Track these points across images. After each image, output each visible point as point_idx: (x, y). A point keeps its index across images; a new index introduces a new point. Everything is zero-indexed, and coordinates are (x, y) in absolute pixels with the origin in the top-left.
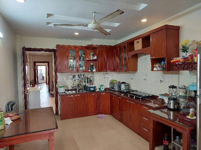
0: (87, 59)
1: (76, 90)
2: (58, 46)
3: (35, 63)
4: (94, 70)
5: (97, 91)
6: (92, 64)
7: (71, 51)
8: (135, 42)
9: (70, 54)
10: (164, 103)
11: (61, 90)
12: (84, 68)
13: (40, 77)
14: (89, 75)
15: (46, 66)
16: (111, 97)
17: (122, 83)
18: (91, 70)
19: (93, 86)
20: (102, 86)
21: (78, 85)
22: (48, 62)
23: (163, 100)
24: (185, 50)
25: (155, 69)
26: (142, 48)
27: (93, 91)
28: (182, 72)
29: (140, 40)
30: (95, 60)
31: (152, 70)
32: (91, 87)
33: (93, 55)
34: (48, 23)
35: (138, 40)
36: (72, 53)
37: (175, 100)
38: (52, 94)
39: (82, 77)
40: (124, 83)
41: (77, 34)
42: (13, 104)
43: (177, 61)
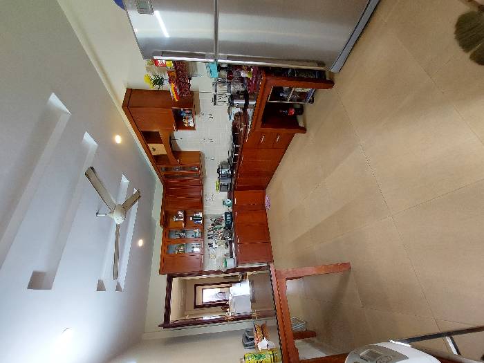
0: (183, 224)
1: (231, 242)
2: (162, 272)
3: (196, 307)
4: (201, 215)
5: (231, 210)
6: (191, 219)
7: (171, 252)
8: (154, 153)
9: (175, 252)
10: (240, 113)
11: (231, 264)
12: (197, 231)
13: (220, 298)
14: (209, 222)
15: (203, 289)
16: (240, 189)
17: (218, 172)
18: (200, 220)
19: (224, 215)
20: (224, 203)
21: (224, 238)
22: (196, 286)
23: (236, 115)
24: (159, 81)
25: (192, 125)
26: (162, 143)
27: (231, 216)
28: (192, 88)
29: (151, 146)
30: (185, 213)
31: (193, 128)
32: (226, 219)
33: (177, 216)
34: (118, 288)
35: (151, 150)
36: (175, 249)
37: (232, 98)
38: (243, 278)
39: (212, 232)
40: (218, 169)
41: (141, 243)
42: (247, 337)
43: (176, 93)
